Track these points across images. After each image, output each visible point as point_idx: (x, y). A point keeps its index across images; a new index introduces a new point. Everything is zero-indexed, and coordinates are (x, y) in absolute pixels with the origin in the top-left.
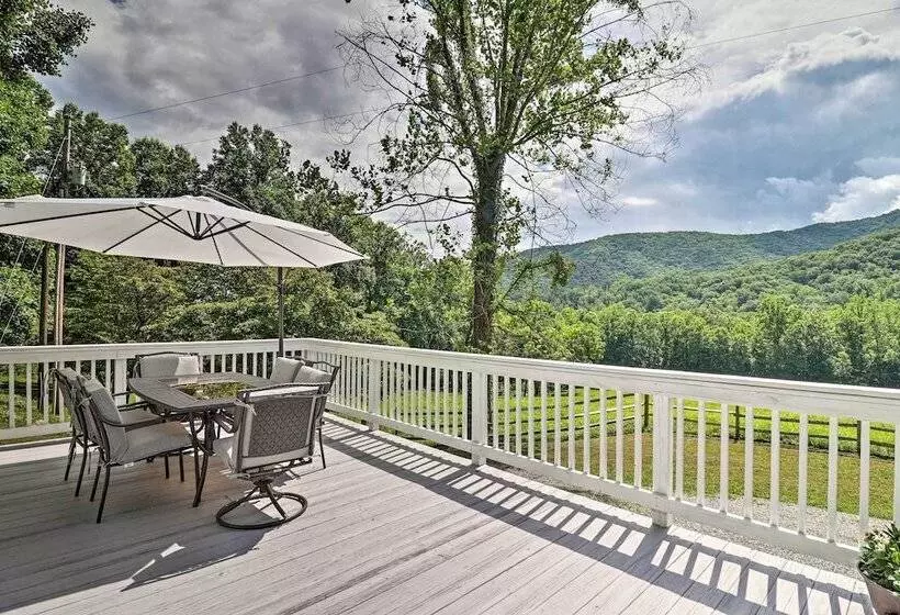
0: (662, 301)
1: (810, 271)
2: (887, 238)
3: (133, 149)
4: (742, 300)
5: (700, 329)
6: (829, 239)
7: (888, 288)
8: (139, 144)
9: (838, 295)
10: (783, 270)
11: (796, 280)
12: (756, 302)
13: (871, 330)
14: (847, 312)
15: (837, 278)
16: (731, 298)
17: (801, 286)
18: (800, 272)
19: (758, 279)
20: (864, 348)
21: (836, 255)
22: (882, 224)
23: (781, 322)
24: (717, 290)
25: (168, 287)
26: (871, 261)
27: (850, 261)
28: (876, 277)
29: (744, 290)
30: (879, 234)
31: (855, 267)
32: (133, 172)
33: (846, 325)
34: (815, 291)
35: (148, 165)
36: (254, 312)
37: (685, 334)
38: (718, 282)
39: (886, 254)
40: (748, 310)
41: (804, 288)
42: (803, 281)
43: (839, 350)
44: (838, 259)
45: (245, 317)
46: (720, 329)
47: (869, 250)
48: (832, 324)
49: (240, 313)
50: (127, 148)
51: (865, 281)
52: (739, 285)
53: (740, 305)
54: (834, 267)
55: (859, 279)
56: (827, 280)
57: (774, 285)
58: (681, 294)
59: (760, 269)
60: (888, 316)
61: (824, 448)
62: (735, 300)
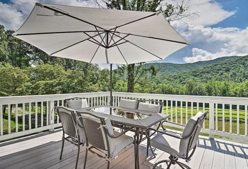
0: (160, 81)
1: (197, 74)
2: (216, 65)
3: (6, 33)
4: (181, 81)
5: (172, 89)
6: (201, 65)
7: (216, 78)
8: (8, 32)
9: (204, 80)
10: (191, 73)
11: (194, 76)
12: (184, 82)
13: (214, 89)
14: (208, 84)
15: (204, 75)
16: (178, 81)
17: (195, 77)
18: (195, 74)
19: (185, 76)
20: (212, 93)
21: (204, 69)
22: (214, 61)
23: (192, 87)
24: (175, 79)
25: (25, 76)
26: (212, 71)
27: (207, 71)
28: (213, 75)
29: (181, 78)
30: (214, 64)
31: (208, 72)
32: (6, 40)
33: (208, 88)
34: (199, 79)
35: (11, 38)
36: (59, 84)
37: (168, 90)
38: (174, 76)
39: (216, 69)
40: (182, 84)
41: (196, 78)
42: (195, 76)
43: (206, 94)
44: (204, 70)
45: (56, 86)
46: (177, 89)
47: (212, 68)
48: (204, 87)
49: (54, 84)
50: (4, 32)
51: (211, 76)
52: (180, 77)
53: (180, 82)
54: (203, 72)
55: (209, 76)
56: (201, 76)
57: (189, 77)
58: (165, 79)
59: (185, 73)
60: (218, 85)
61: (229, 121)
62: (179, 81)
